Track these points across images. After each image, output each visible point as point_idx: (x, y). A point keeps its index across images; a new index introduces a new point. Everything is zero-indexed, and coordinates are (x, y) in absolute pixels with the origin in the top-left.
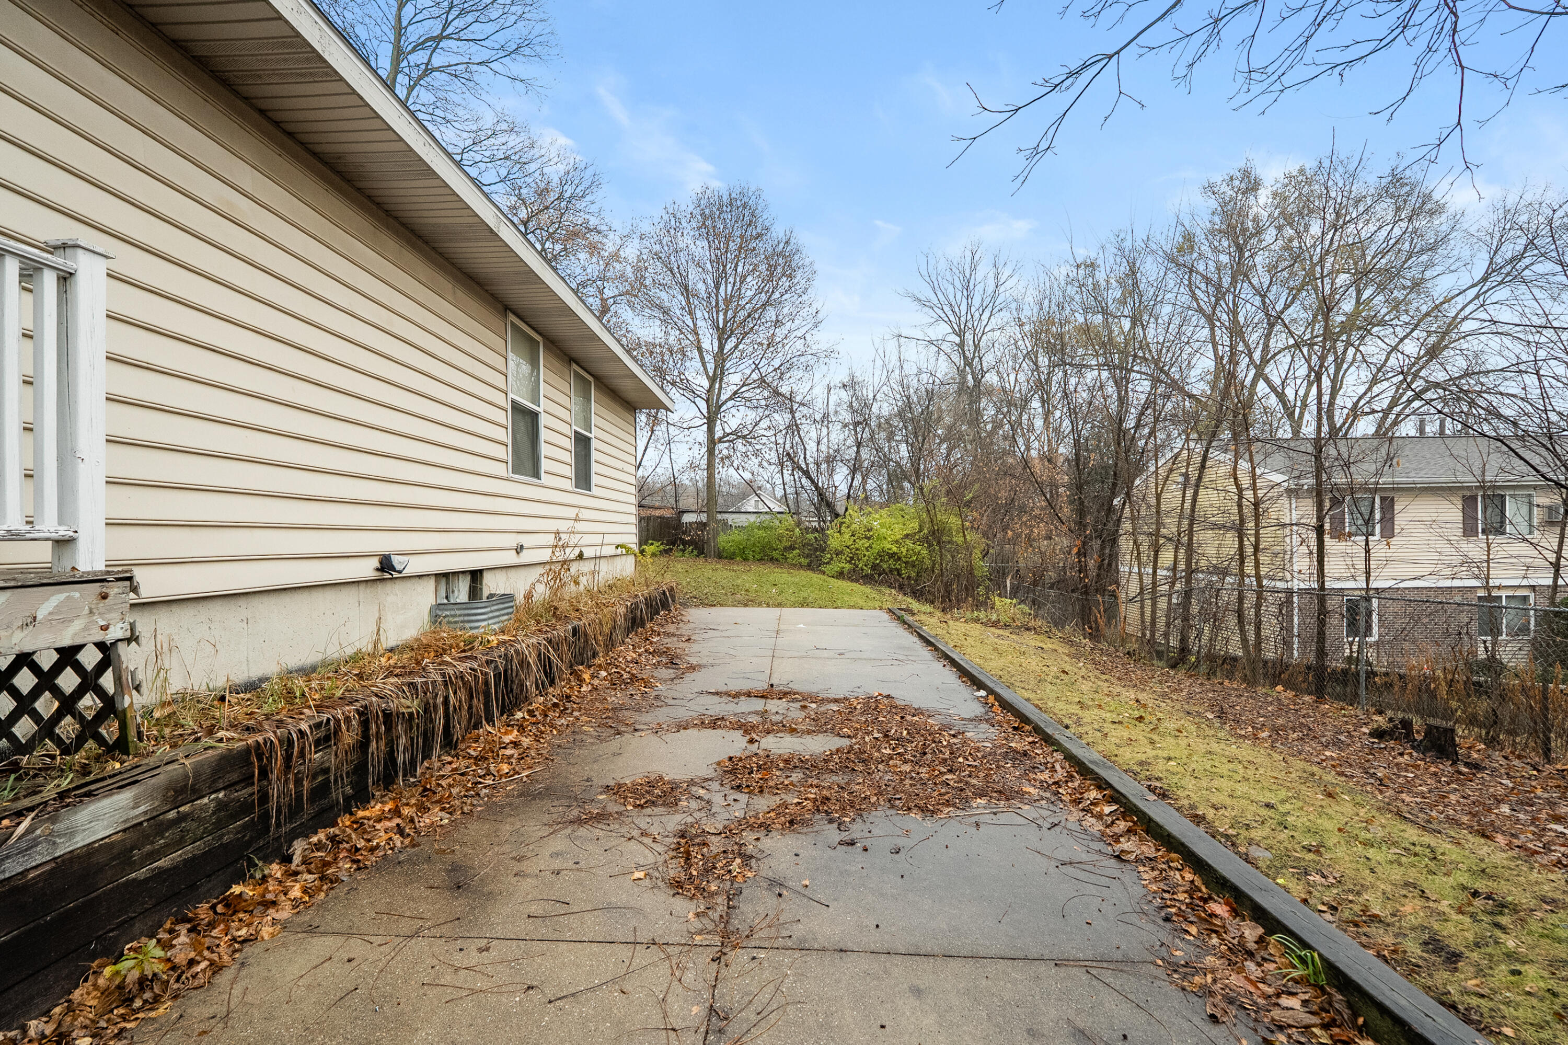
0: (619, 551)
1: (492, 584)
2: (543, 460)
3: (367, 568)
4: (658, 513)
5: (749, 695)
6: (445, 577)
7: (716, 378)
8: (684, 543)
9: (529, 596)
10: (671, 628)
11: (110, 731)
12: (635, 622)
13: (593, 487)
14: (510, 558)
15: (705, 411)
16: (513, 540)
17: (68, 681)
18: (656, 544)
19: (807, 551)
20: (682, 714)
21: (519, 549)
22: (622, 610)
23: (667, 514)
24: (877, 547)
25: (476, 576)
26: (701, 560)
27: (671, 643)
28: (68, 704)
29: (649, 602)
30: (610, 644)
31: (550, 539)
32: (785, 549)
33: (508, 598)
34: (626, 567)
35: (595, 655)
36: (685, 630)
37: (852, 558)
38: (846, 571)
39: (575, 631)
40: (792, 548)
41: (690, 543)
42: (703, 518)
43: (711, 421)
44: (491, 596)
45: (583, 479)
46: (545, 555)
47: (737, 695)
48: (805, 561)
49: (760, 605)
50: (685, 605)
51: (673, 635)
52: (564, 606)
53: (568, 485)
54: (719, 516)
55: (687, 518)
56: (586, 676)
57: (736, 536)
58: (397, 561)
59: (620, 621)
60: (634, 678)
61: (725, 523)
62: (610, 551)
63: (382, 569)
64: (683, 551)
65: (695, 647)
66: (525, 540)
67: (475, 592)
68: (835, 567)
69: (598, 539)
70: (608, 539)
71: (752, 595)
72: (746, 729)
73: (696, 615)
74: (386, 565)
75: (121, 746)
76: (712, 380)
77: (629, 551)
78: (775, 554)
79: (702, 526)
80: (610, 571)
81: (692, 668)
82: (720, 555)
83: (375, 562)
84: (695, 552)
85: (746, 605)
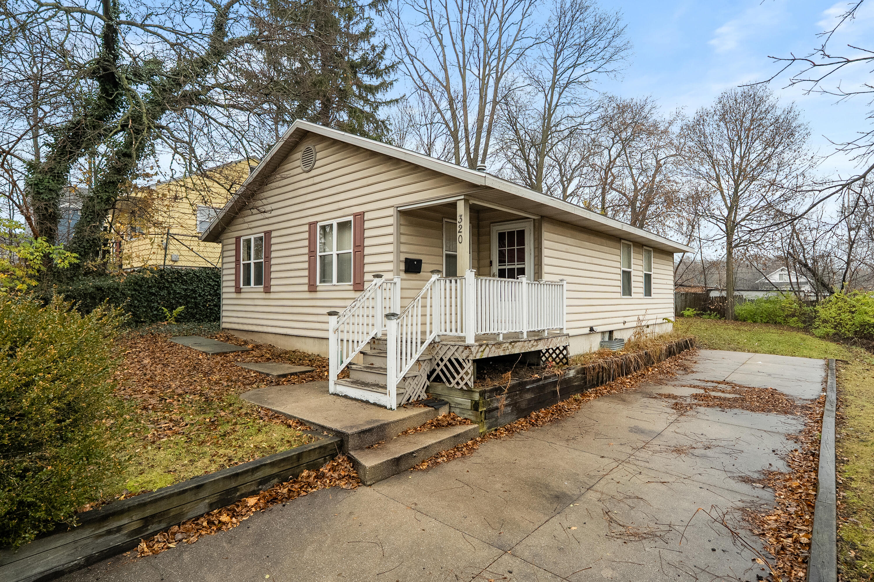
0: (665, 321)
1: (616, 335)
2: (633, 288)
3: (587, 330)
4: (693, 291)
5: (713, 382)
6: (603, 333)
7: (733, 208)
8: (711, 310)
9: (629, 340)
10: (689, 357)
11: (565, 361)
12: (670, 353)
13: (652, 294)
14: (622, 326)
15: (725, 229)
16: (622, 320)
17: (558, 352)
18: (691, 310)
19: (803, 319)
20: (684, 383)
21: (624, 323)
22: (665, 348)
23: (699, 291)
24: (858, 319)
25: (611, 332)
26: (721, 322)
27: (686, 362)
28: (558, 356)
29: (678, 345)
30: (659, 360)
31: (636, 318)
32: (787, 316)
33: (622, 340)
34: (669, 328)
35: (653, 363)
36: (695, 358)
37: (836, 326)
38: (831, 334)
39: (646, 354)
40: (793, 316)
41: (714, 310)
42: (724, 294)
43: (729, 234)
44: (616, 339)
45: (648, 292)
46: (634, 324)
47: (708, 381)
48: (801, 325)
49: (744, 351)
50: (699, 348)
51: (689, 360)
52: (641, 345)
53: (642, 296)
54: (736, 293)
55: (714, 294)
56: (650, 369)
57: (748, 307)
58: (594, 328)
59: (663, 352)
60: (668, 372)
61: (741, 298)
62: (661, 321)
63: (590, 331)
64: (710, 315)
65: (697, 365)
66: (626, 319)
67: (610, 338)
68: (821, 331)
69: (654, 316)
70: (659, 316)
71: (741, 346)
72: (705, 389)
73: (704, 353)
74: (592, 329)
75: (567, 363)
76: (730, 210)
77: (669, 321)
78: (778, 319)
79: (723, 299)
80: (659, 330)
81: (693, 372)
82: (736, 319)
83: (589, 329)
84: (718, 316)
85: (735, 350)
